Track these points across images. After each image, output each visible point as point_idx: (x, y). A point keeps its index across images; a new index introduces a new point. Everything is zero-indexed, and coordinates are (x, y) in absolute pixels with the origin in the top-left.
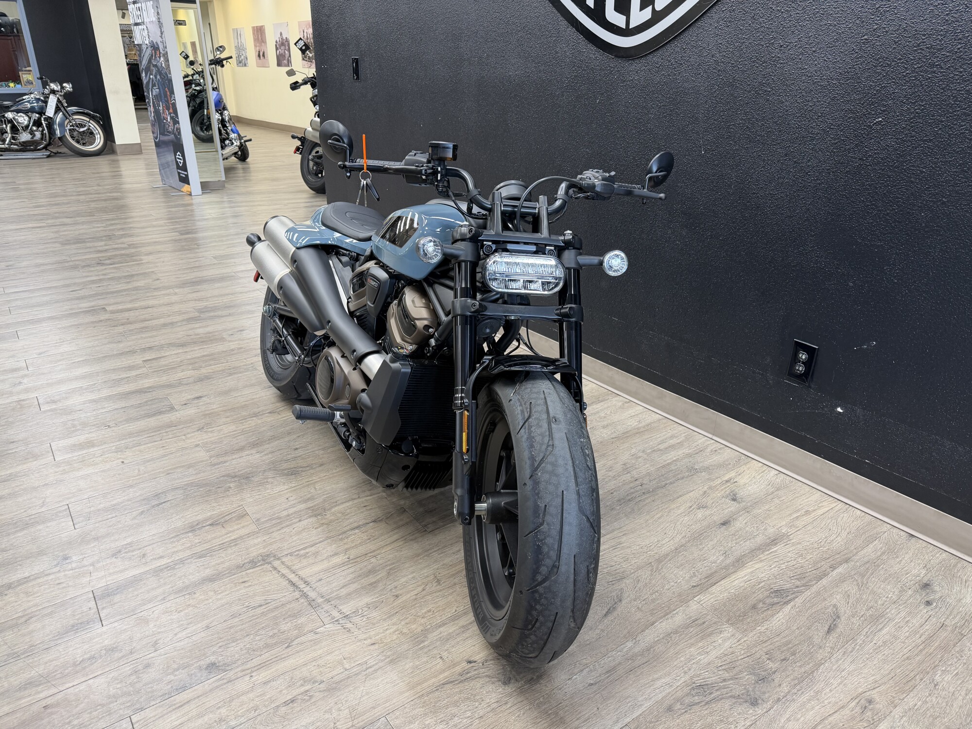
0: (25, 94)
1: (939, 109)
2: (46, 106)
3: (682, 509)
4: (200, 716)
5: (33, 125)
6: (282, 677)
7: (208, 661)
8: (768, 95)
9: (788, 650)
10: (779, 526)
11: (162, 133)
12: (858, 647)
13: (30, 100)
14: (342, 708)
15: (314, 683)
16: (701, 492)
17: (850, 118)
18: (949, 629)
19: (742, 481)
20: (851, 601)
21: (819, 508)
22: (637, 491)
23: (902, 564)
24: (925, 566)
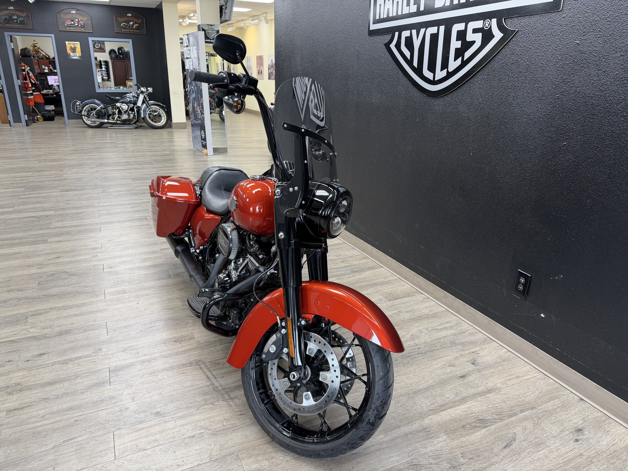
0: (128, 93)
1: (597, 140)
2: (138, 100)
3: (439, 365)
4: (146, 436)
5: (130, 111)
6: (191, 424)
7: (156, 410)
8: (506, 124)
9: (475, 454)
10: (497, 382)
11: (195, 119)
12: (520, 459)
13: (130, 97)
14: (217, 444)
15: (206, 429)
16: (454, 357)
17: (549, 141)
18: (584, 457)
19: (482, 353)
20: (526, 432)
21: (527, 375)
22: (415, 352)
23: (568, 415)
24: (584, 419)
